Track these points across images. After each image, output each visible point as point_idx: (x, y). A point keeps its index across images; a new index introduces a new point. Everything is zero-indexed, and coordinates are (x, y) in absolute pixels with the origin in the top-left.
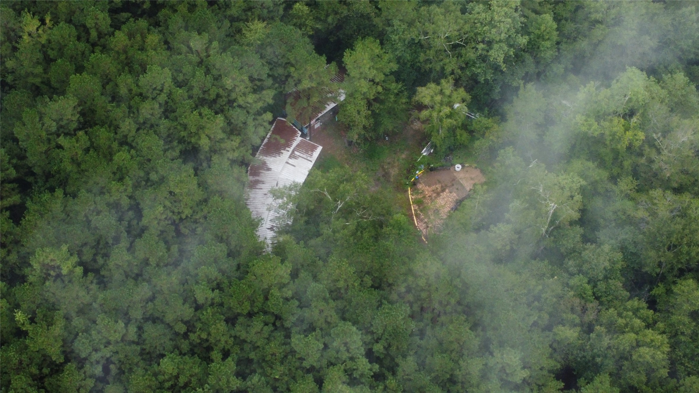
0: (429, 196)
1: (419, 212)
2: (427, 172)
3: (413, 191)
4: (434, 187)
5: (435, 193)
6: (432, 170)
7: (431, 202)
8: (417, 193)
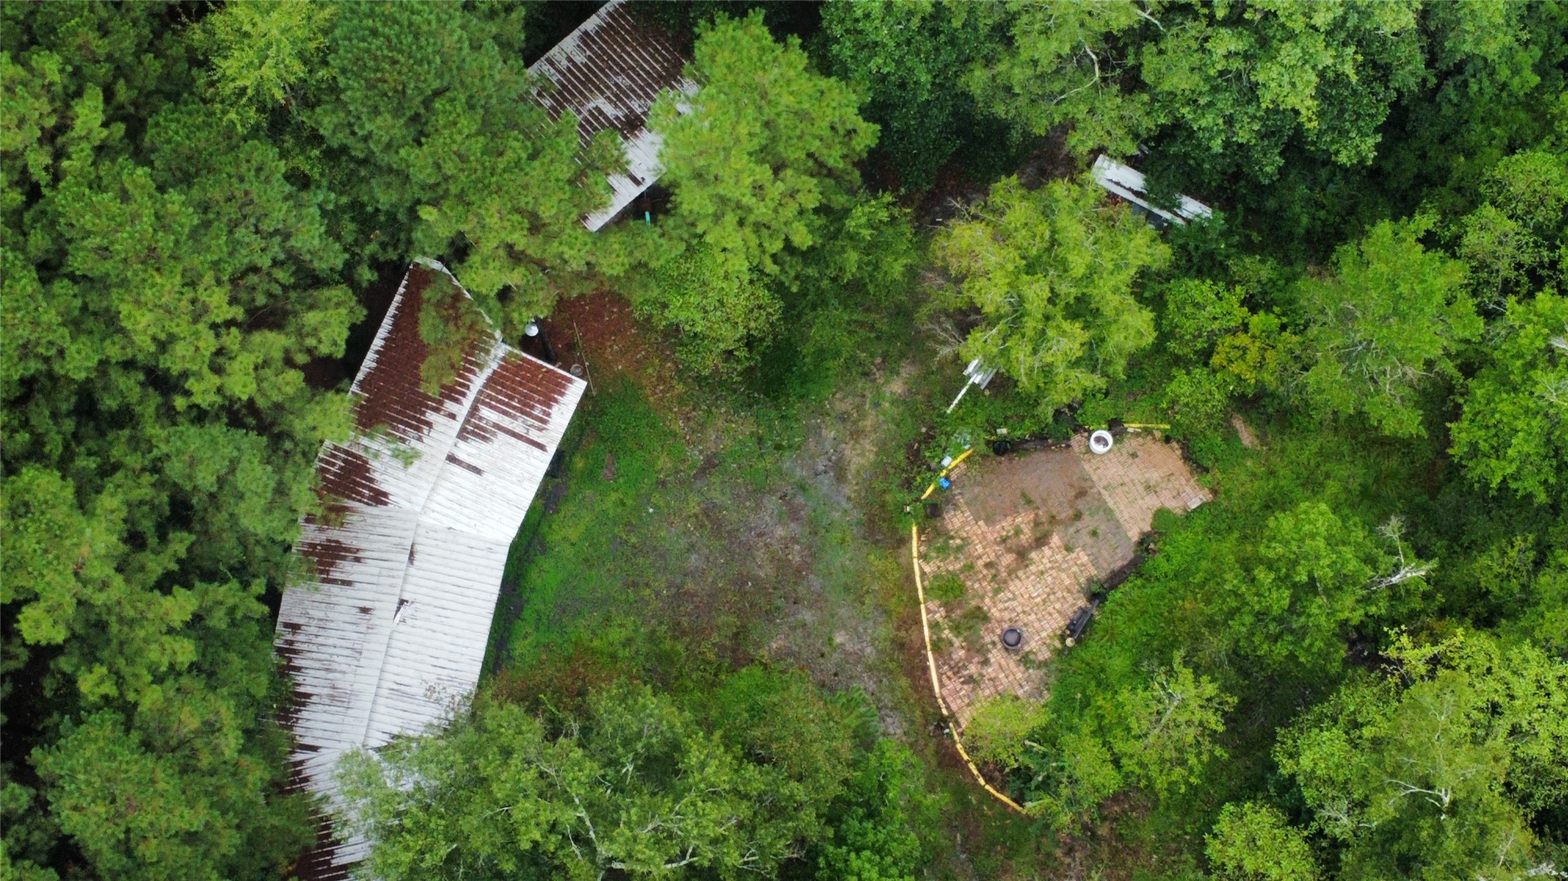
0: (989, 565)
1: (946, 633)
2: (985, 457)
3: (929, 542)
4: (1005, 526)
5: (1009, 550)
6: (1002, 448)
7: (996, 592)
8: (944, 551)
